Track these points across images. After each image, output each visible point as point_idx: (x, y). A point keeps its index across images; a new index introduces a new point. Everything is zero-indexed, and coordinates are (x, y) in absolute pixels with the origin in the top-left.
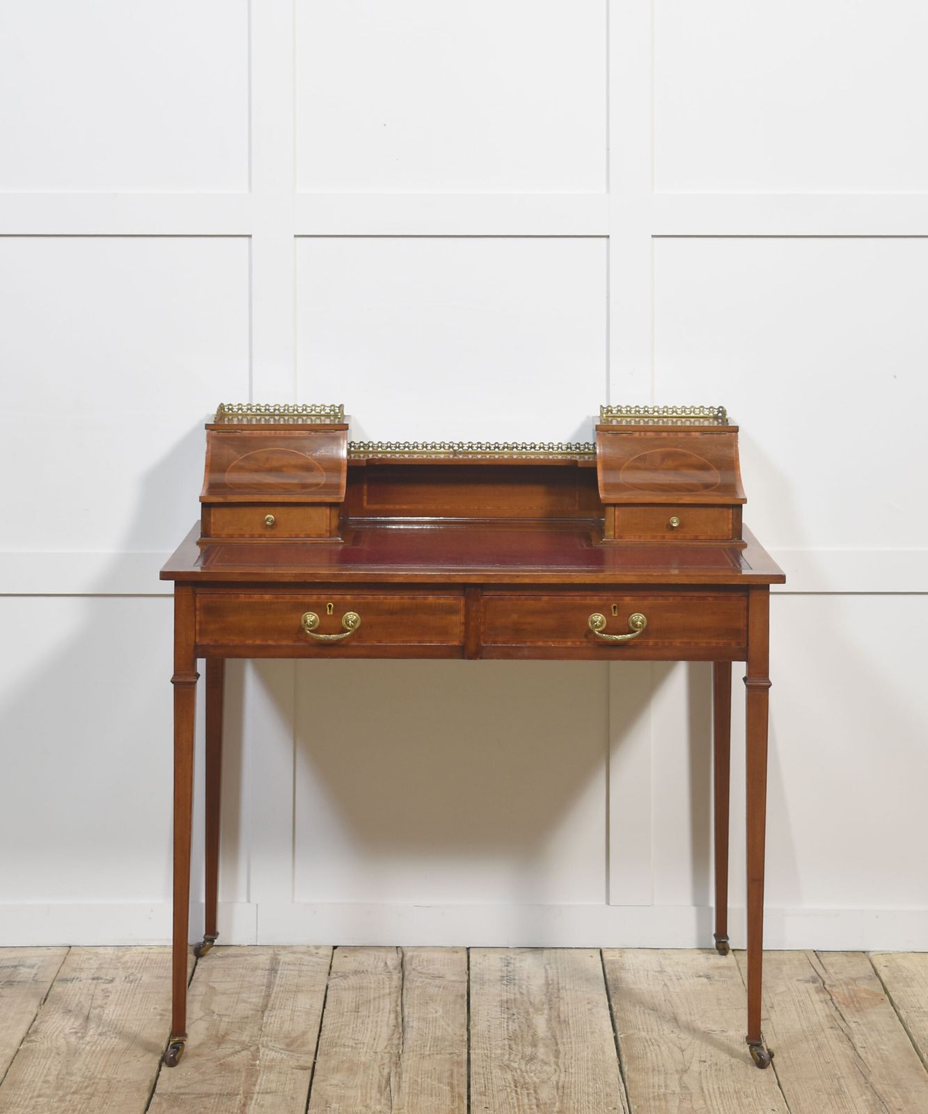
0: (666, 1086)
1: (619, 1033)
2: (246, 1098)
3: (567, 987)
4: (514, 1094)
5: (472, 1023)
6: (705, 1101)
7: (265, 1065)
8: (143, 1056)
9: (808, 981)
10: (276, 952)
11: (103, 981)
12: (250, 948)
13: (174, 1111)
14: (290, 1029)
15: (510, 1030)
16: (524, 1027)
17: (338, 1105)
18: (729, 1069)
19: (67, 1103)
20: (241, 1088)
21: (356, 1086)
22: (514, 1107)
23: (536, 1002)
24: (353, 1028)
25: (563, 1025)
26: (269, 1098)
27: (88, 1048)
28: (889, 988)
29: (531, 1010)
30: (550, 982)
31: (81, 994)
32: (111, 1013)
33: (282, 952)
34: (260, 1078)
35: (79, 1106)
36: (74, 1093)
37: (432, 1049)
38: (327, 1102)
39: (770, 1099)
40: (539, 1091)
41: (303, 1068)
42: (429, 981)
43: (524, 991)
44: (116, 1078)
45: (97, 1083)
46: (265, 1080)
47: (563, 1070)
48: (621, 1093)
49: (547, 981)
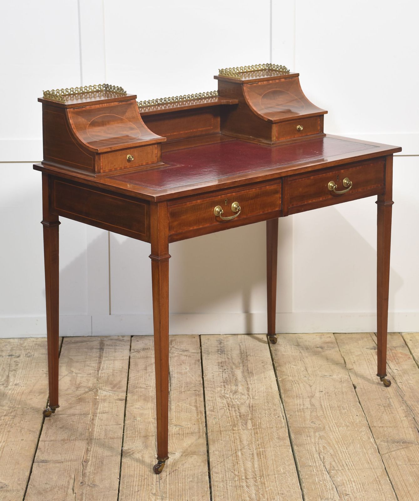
0: (303, 405)
1: (278, 378)
2: (93, 416)
3: (251, 354)
4: (228, 411)
5: (204, 374)
6: (323, 412)
7: (101, 399)
8: (39, 395)
9: (372, 349)
10: (102, 339)
11: (14, 357)
12: (89, 338)
13: (57, 423)
14: (113, 379)
15: (224, 378)
16: (231, 376)
17: (140, 418)
18: (334, 395)
19: (2, 421)
20: (91, 411)
21: (148, 409)
22: (228, 418)
23: (236, 363)
24: (145, 378)
25: (250, 375)
26: (105, 416)
27: (10, 392)
28: (412, 351)
29: (234, 367)
30: (243, 352)
31: (3, 364)
32: (20, 373)
33: (105, 339)
34: (99, 405)
35: (9, 423)
36: (5, 416)
37: (185, 388)
38: (134, 417)
39: (355, 410)
40: (240, 409)
41: (121, 400)
42: (181, 353)
43: (230, 357)
44: (26, 407)
45: (16, 410)
46: (102, 407)
47: (251, 398)
48: (281, 409)
49: (241, 351)
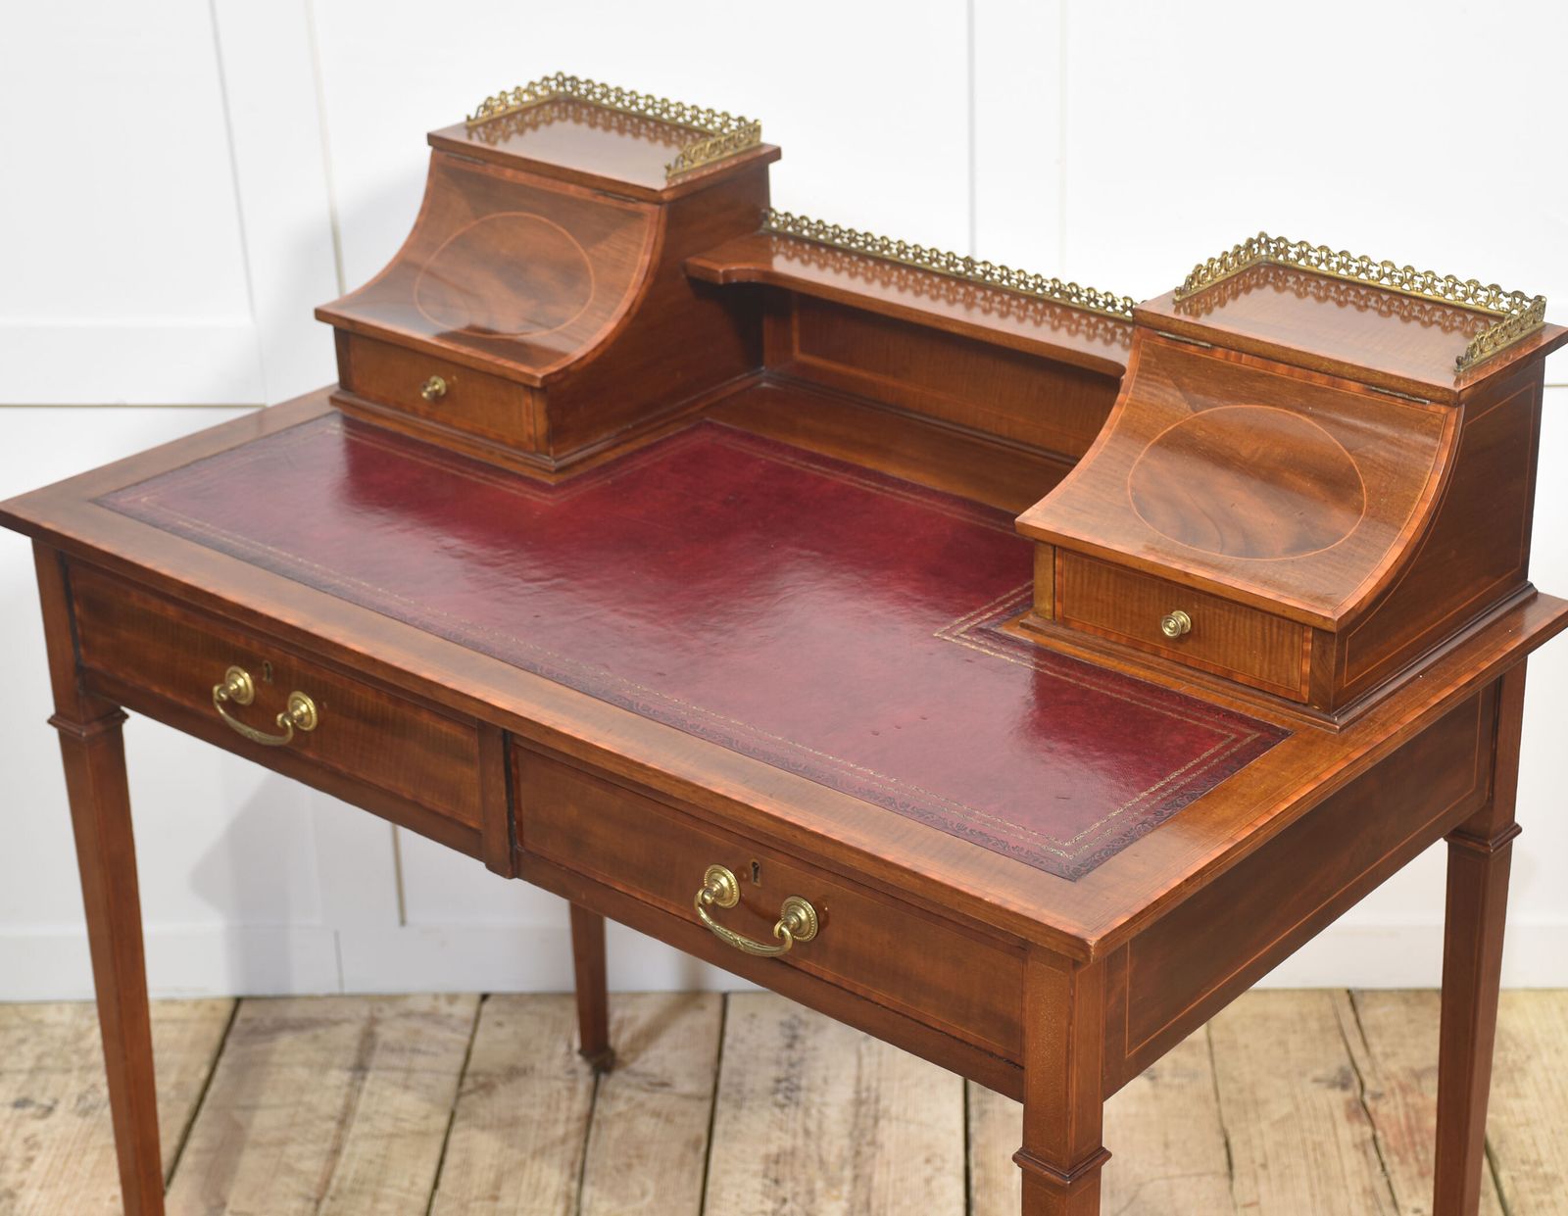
3: (894, 1110)
10: (374, 1013)
12: (330, 1002)
23: (831, 1159)
49: (858, 1092)
